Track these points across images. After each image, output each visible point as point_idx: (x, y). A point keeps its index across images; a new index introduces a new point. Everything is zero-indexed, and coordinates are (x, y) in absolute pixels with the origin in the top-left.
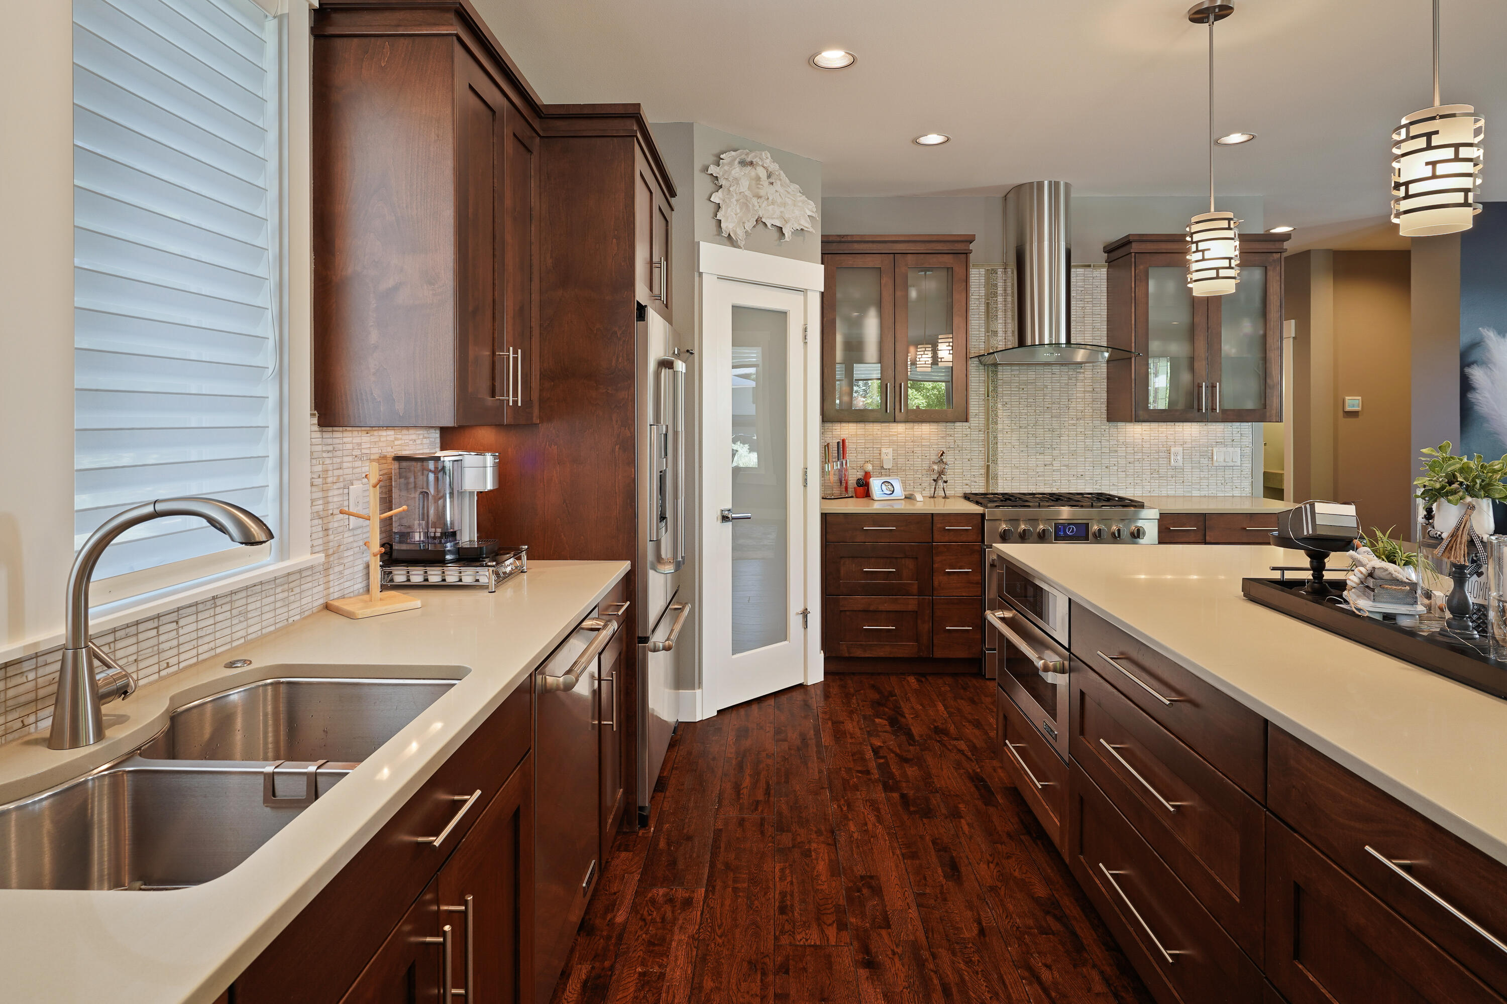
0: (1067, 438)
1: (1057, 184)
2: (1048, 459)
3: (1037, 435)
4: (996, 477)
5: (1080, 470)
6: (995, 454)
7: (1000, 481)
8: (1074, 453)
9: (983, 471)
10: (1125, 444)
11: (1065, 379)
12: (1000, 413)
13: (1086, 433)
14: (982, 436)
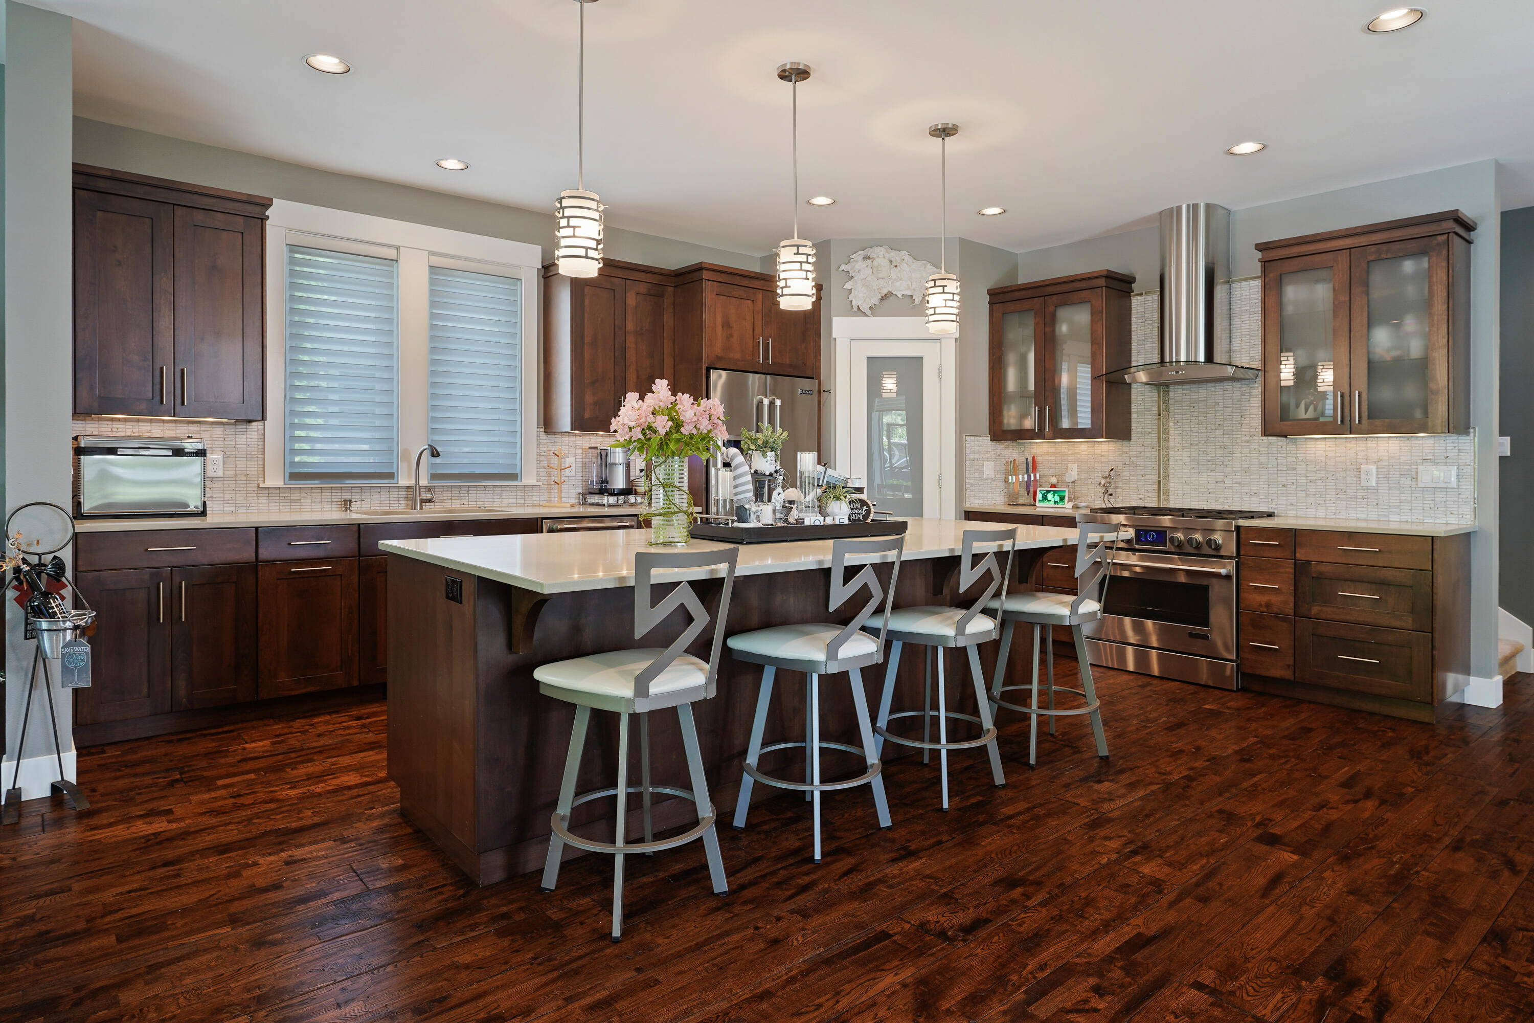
0: (1239, 455)
1: (1196, 206)
2: (1220, 476)
3: (1209, 452)
4: (1167, 493)
5: (1254, 489)
6: (1167, 471)
7: (1171, 497)
8: (1247, 471)
9: (1156, 487)
10: (1306, 462)
11: (1237, 395)
12: (1172, 431)
13: (1261, 449)
14: (1155, 453)
